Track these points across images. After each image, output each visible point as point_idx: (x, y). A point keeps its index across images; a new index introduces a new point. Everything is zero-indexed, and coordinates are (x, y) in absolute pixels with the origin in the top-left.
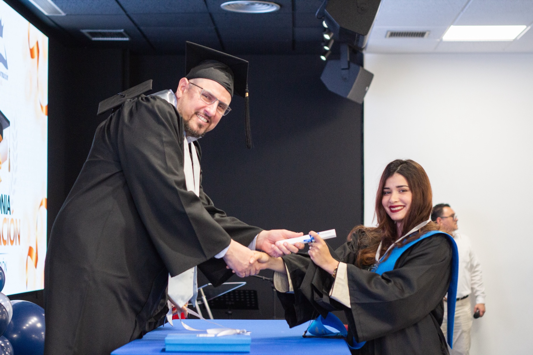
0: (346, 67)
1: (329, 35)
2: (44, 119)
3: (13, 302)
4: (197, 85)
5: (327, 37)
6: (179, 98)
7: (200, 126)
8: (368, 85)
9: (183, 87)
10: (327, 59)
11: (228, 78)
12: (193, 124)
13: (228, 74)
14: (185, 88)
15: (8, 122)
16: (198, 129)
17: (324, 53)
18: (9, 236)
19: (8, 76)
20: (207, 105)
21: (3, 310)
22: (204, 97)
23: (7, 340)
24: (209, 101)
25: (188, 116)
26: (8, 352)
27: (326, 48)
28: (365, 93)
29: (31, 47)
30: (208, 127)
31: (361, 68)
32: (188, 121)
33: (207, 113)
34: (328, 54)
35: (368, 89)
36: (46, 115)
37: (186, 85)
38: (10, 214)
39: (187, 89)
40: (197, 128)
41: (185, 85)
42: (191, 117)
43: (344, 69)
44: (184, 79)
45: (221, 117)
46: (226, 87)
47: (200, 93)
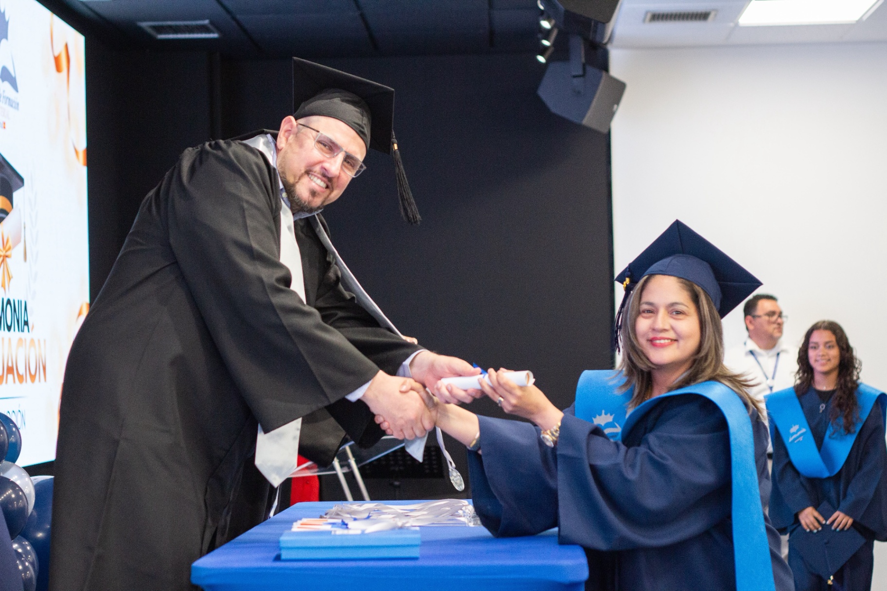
0: (580, 72)
1: (550, 22)
2: (82, 172)
3: (35, 479)
4: (310, 126)
5: (546, 24)
6: (281, 150)
7: (314, 193)
8: (618, 101)
9: (287, 131)
10: (548, 60)
11: (360, 116)
12: (303, 190)
13: (360, 110)
14: (290, 134)
15: (22, 180)
16: (311, 198)
17: (543, 51)
18: (28, 367)
19: (18, 104)
20: (325, 159)
21: (19, 493)
22: (322, 146)
23: (27, 543)
24: (330, 153)
25: (295, 176)
26: (30, 563)
27: (546, 43)
28: (612, 114)
29: (56, 54)
30: (328, 196)
31: (604, 74)
32: (293, 185)
33: (326, 172)
34: (548, 53)
35: (617, 109)
36: (84, 165)
37: (292, 128)
38: (29, 331)
39: (293, 135)
40: (309, 197)
41: (290, 129)
42: (299, 179)
43: (575, 77)
44: (290, 118)
45: (350, 179)
46: (358, 131)
47: (315, 139)
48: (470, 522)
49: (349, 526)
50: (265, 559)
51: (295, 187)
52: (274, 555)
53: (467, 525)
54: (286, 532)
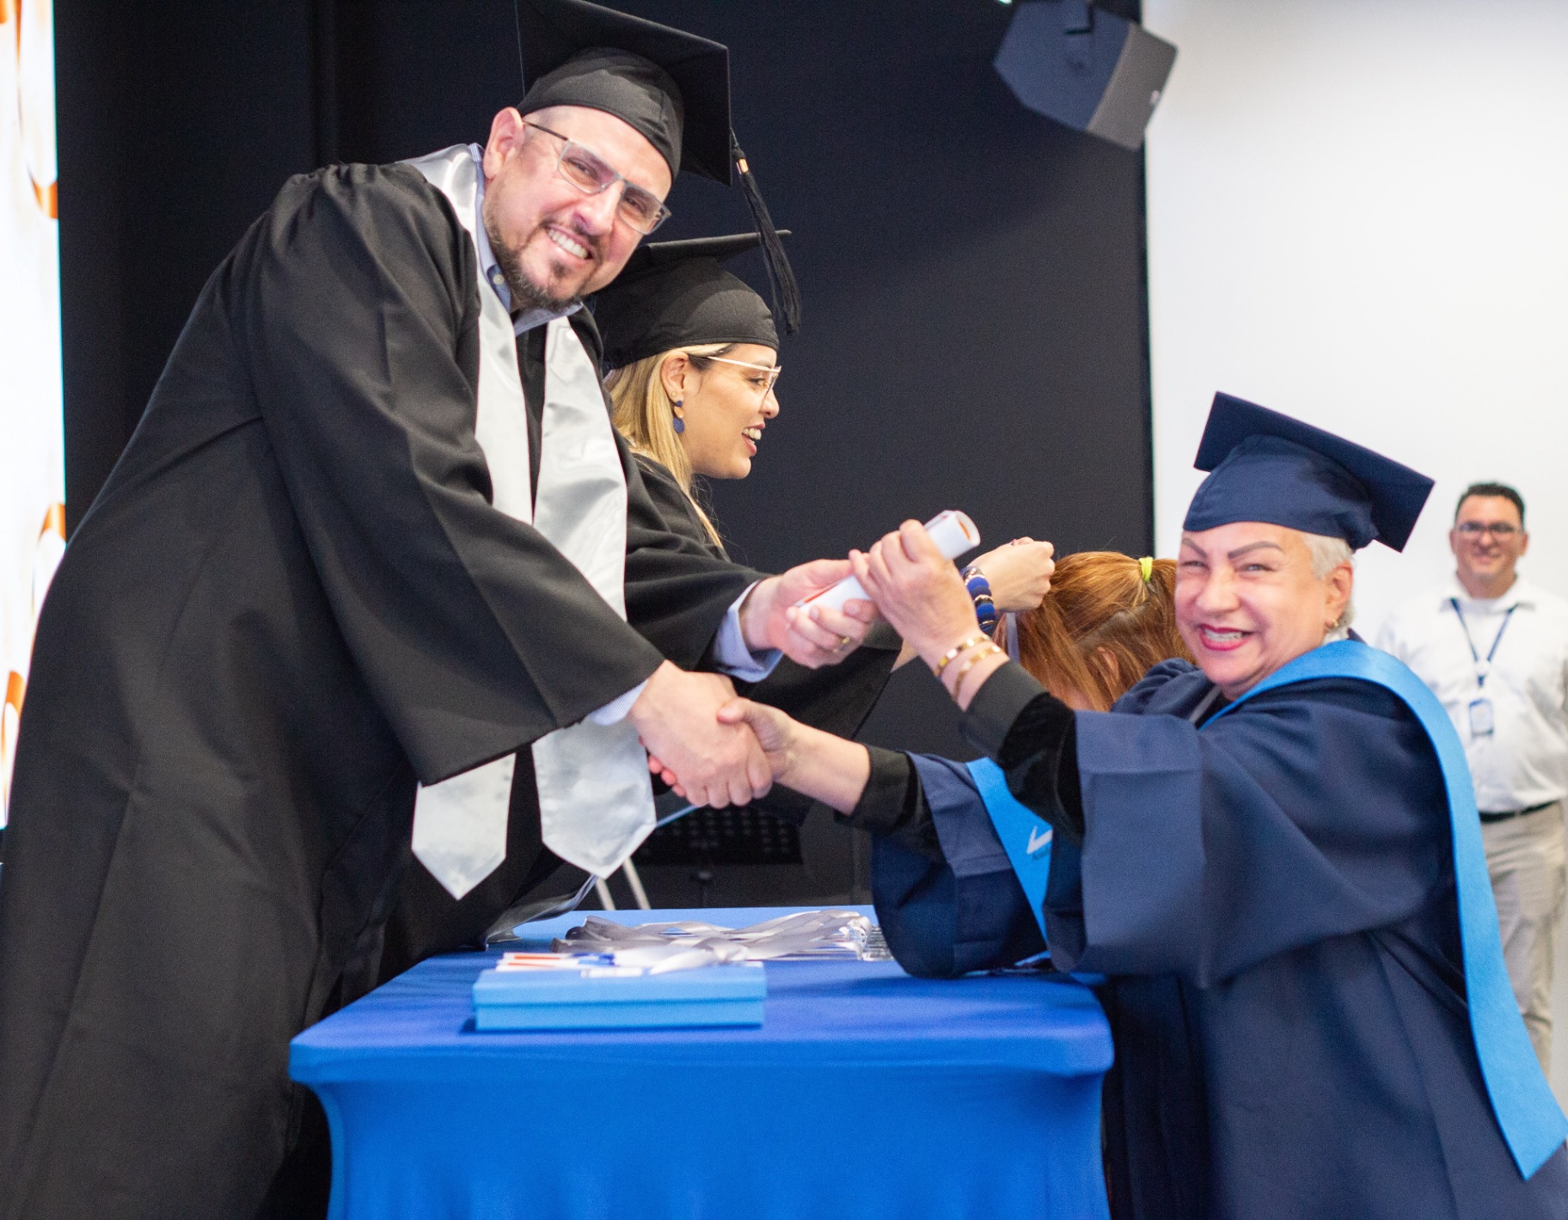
0: (1082, 23)
4: (550, 128)
6: (492, 180)
7: (559, 270)
8: (1159, 83)
9: (504, 139)
11: (657, 105)
12: (536, 263)
13: (657, 92)
14: (509, 146)
16: (553, 280)
20: (582, 196)
22: (575, 170)
24: (594, 185)
25: (519, 235)
28: (1146, 111)
30: (591, 275)
31: (1132, 26)
32: (516, 253)
33: (584, 224)
35: (1158, 100)
36: (52, 216)
37: (514, 132)
39: (516, 147)
40: (549, 277)
41: (510, 135)
42: (529, 240)
43: (1073, 32)
44: (509, 112)
45: (638, 239)
46: (650, 136)
47: (559, 154)
48: (864, 951)
49: (616, 961)
50: (442, 1030)
51: (519, 258)
52: (461, 1021)
53: (859, 958)
54: (486, 973)
